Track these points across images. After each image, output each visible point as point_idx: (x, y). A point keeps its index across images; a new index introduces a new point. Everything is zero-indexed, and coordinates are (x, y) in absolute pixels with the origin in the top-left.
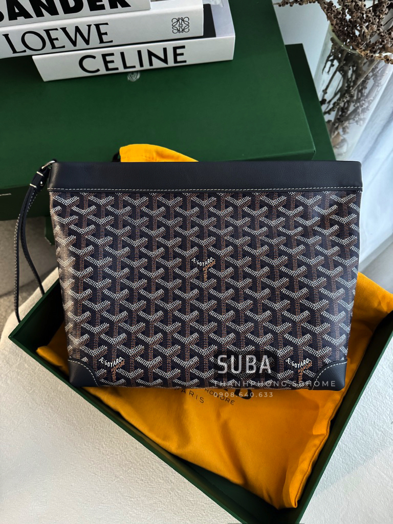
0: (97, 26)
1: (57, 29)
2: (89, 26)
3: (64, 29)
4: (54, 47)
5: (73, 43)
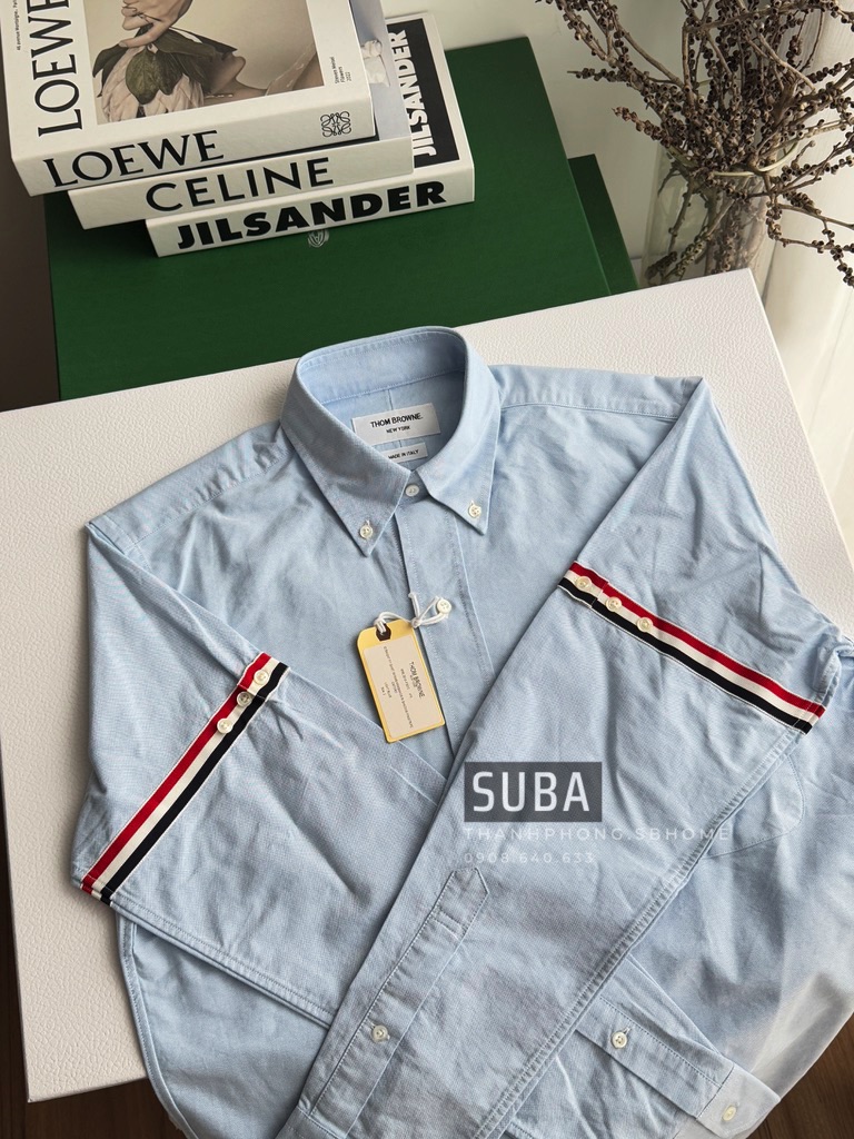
0: (199, 137)
1: (132, 146)
2: (185, 138)
3: (144, 146)
4: (124, 171)
5: (158, 164)
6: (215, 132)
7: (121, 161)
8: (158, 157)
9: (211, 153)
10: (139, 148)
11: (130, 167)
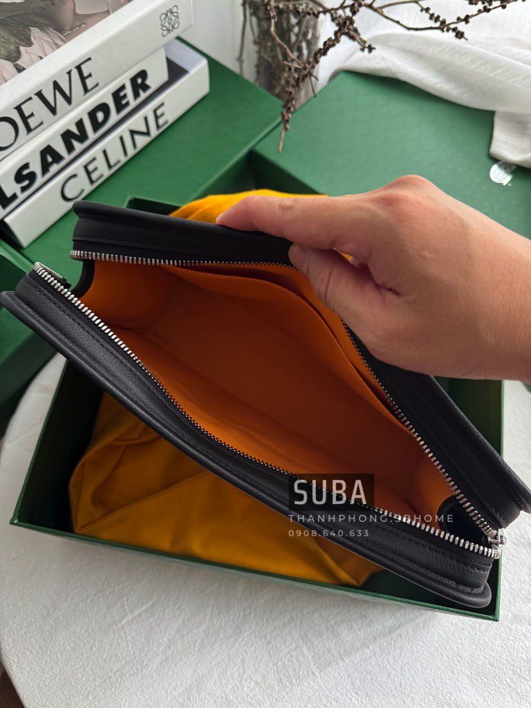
0: (79, 68)
2: (69, 73)
3: (39, 95)
4: (30, 129)
5: (53, 110)
6: (89, 59)
7: (25, 119)
8: (52, 103)
9: (90, 83)
10: (36, 98)
11: (32, 122)
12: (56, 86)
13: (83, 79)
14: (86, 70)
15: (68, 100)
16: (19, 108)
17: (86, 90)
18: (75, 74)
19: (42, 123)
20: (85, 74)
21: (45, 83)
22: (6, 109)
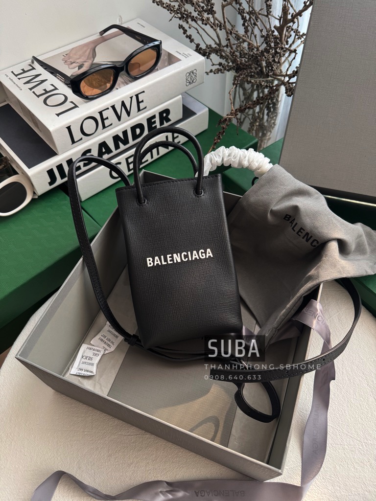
0: (137, 96)
1: (108, 109)
2: (131, 98)
3: (113, 107)
4: (104, 127)
5: (119, 118)
6: (144, 92)
7: (103, 120)
8: (119, 114)
9: (142, 106)
10: (111, 109)
11: (107, 123)
12: (123, 104)
13: (138, 103)
14: (141, 98)
15: (128, 113)
16: (101, 113)
17: (139, 110)
18: (134, 99)
19: (111, 124)
20: (140, 100)
21: (117, 101)
22: (94, 112)
